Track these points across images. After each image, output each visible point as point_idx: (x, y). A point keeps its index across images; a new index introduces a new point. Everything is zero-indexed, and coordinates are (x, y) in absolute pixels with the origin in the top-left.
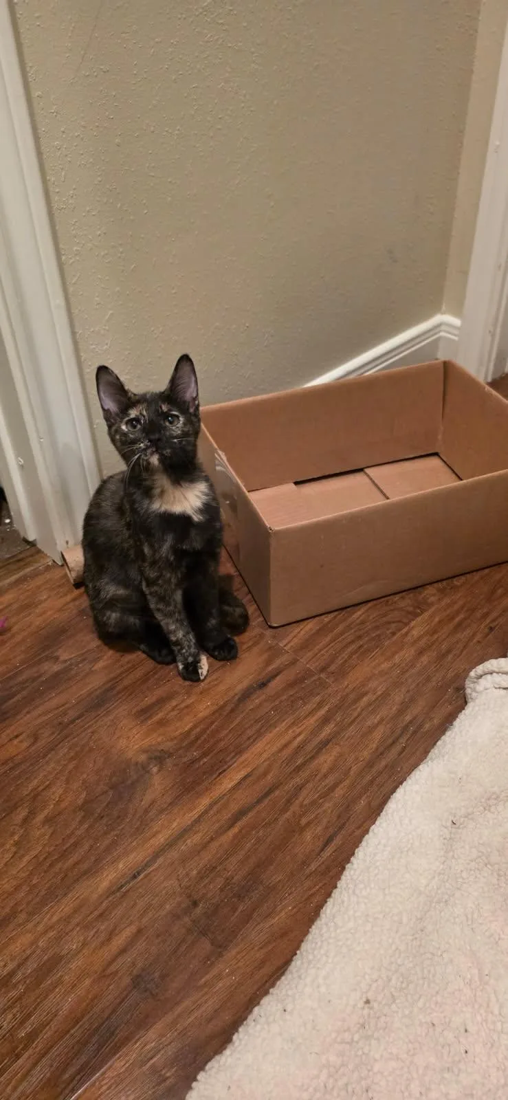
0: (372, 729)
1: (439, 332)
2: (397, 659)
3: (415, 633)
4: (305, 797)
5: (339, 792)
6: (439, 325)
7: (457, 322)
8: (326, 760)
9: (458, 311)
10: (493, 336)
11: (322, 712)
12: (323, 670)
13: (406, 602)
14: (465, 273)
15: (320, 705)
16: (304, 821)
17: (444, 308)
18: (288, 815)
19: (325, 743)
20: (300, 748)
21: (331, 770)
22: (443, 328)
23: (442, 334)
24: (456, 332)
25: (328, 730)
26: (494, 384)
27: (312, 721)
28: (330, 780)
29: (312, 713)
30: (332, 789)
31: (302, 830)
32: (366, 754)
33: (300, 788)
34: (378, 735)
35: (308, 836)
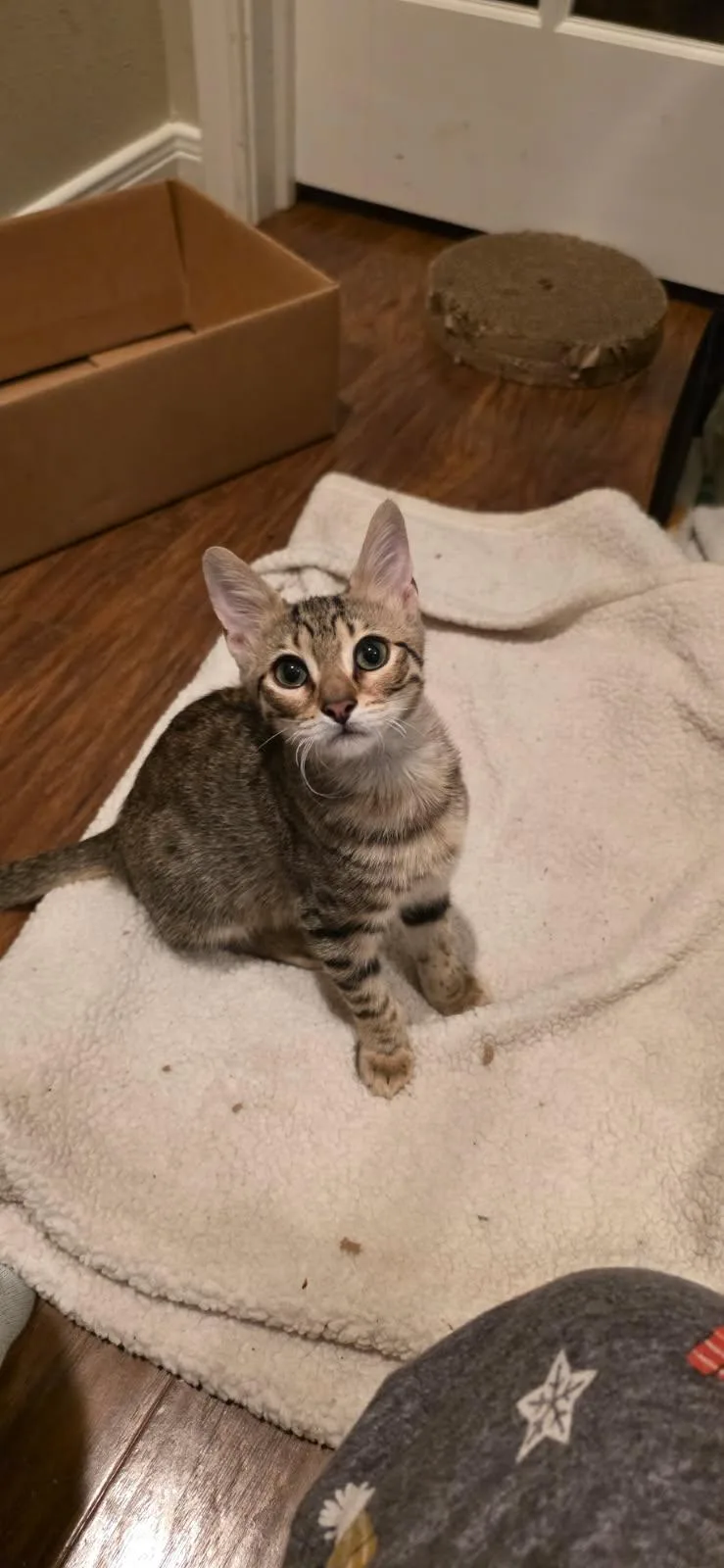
0: (127, 676)
1: (172, 152)
2: (155, 591)
3: (176, 557)
4: (47, 765)
5: (90, 752)
6: (171, 140)
7: (192, 131)
8: (70, 720)
9: (192, 116)
10: (246, 148)
11: (61, 668)
12: (57, 619)
13: (161, 523)
14: (189, 50)
15: (57, 661)
16: (49, 790)
17: (173, 112)
18: (28, 787)
19: (68, 703)
20: (34, 714)
21: (80, 729)
22: (178, 144)
23: (180, 154)
24: (196, 149)
25: (70, 687)
26: (265, 225)
27: (47, 682)
28: (80, 740)
29: (48, 671)
30: (82, 749)
31: (49, 797)
32: (123, 703)
33: (40, 756)
34: (137, 679)
35: (56, 803)
